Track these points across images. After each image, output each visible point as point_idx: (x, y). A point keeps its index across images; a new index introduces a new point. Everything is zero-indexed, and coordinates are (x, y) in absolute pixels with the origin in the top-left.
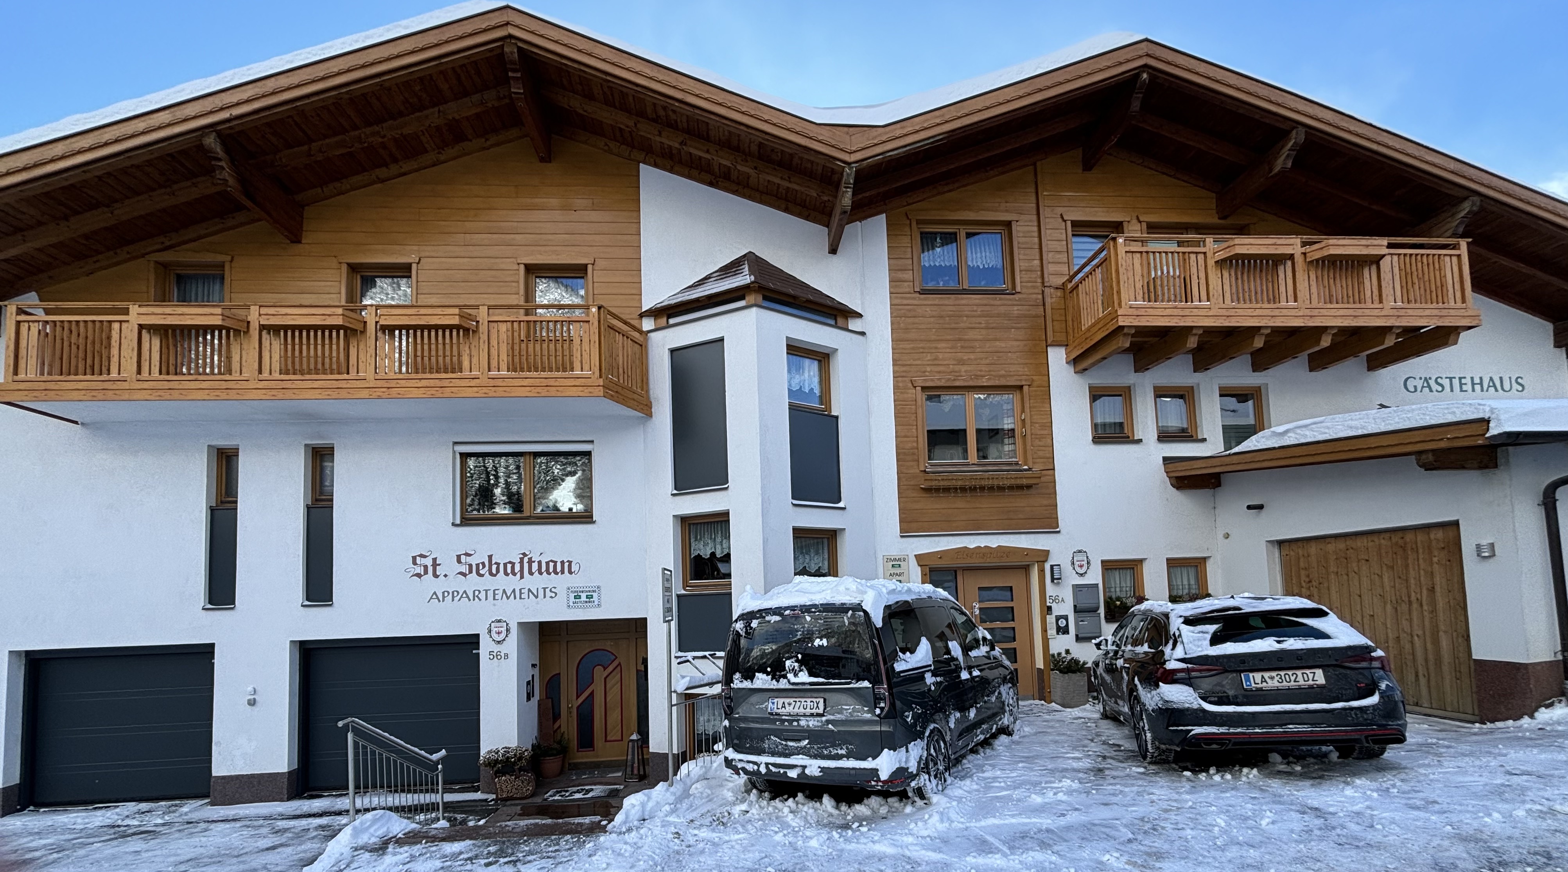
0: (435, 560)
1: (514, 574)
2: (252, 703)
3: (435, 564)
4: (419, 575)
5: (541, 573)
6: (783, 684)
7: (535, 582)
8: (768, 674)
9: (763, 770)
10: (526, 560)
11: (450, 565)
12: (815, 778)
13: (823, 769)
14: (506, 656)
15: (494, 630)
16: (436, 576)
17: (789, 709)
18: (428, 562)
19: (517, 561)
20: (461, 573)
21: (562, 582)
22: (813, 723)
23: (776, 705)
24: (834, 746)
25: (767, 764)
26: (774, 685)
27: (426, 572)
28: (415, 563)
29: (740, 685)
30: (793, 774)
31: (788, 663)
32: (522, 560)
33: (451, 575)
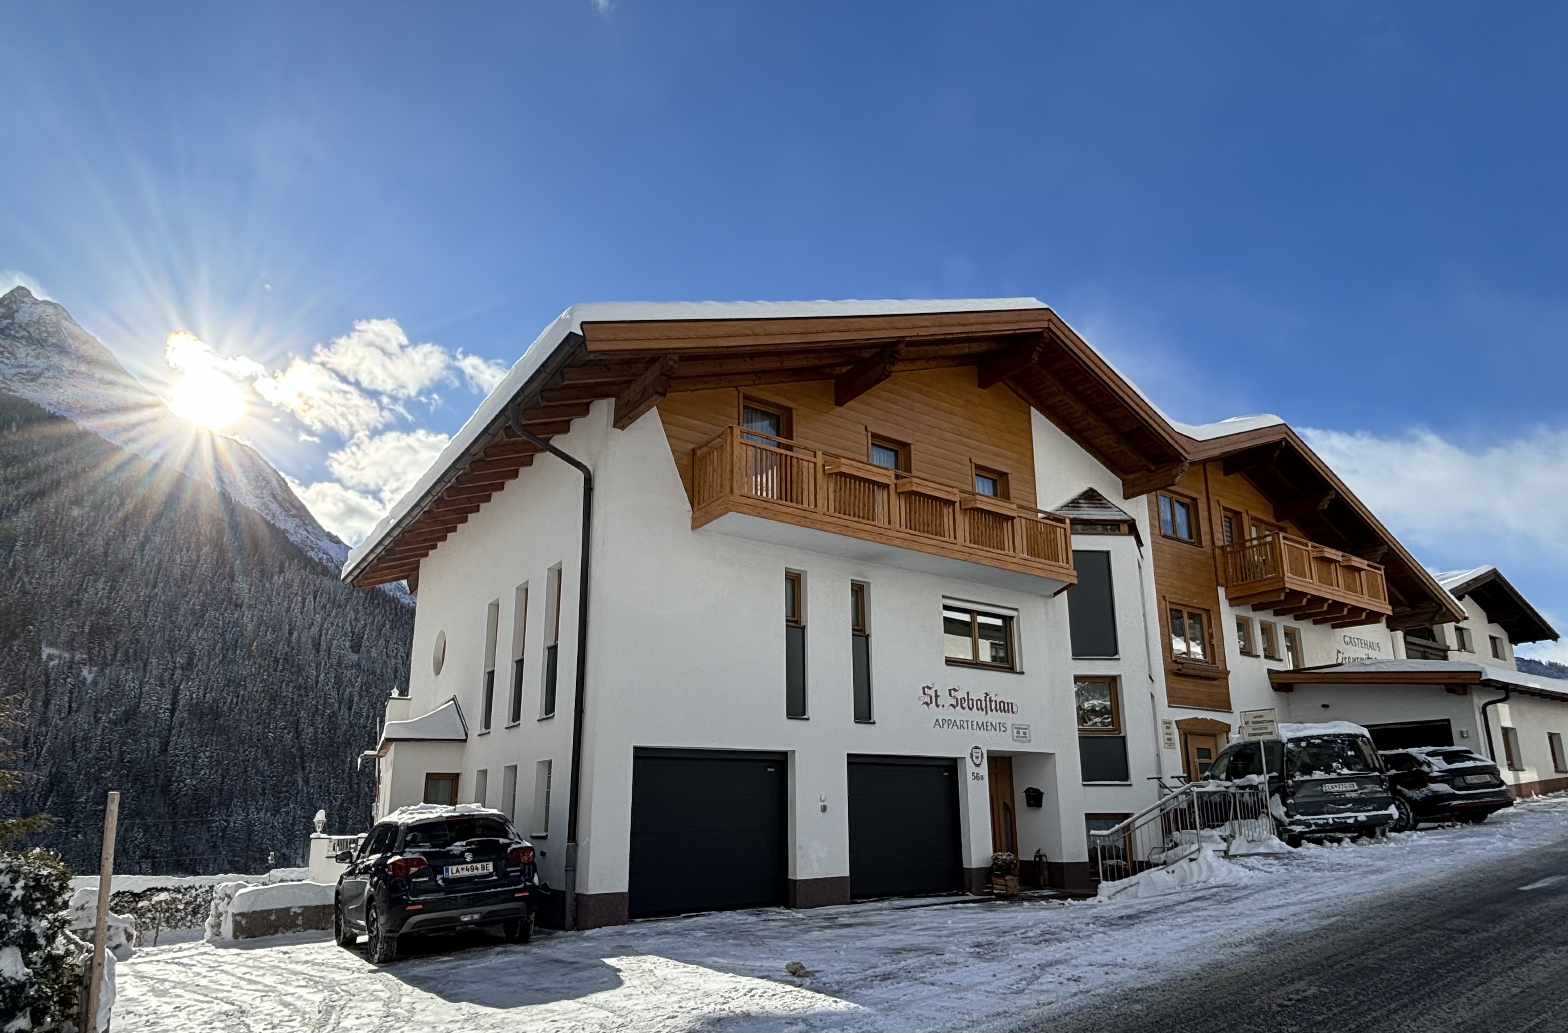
0: (936, 691)
1: (982, 710)
2: (824, 809)
3: (937, 696)
4: (927, 704)
5: (997, 711)
6: (1333, 775)
7: (995, 717)
8: (1321, 770)
9: (1331, 821)
10: (988, 699)
11: (945, 699)
12: (1363, 822)
13: (1367, 817)
14: (982, 777)
15: (975, 755)
16: (937, 706)
17: (1336, 789)
18: (933, 693)
19: (983, 699)
20: (952, 705)
21: (1008, 719)
22: (1353, 795)
23: (1328, 788)
24: (1366, 805)
25: (1333, 819)
26: (1327, 776)
27: (931, 702)
28: (924, 693)
29: (1302, 779)
30: (1351, 821)
31: (1334, 764)
32: (986, 698)
33: (947, 706)
